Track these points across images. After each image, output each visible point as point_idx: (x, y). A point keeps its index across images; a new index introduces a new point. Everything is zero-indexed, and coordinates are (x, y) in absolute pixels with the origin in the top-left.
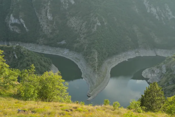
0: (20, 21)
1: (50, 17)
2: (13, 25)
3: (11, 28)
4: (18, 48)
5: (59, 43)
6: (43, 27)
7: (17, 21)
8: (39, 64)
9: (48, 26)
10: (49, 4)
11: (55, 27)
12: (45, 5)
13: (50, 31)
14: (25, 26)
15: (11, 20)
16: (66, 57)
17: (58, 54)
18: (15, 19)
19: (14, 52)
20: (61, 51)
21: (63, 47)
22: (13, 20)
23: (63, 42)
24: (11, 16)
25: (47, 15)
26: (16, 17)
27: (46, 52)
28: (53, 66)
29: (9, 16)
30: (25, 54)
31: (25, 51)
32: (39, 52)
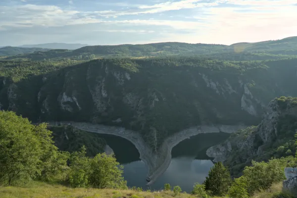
0: (73, 99)
1: (104, 94)
2: (65, 103)
3: (63, 106)
4: (70, 128)
5: (114, 121)
6: (97, 104)
7: (69, 99)
8: (92, 145)
9: (103, 103)
10: (104, 81)
11: (109, 105)
12: (100, 82)
13: (105, 109)
14: (77, 104)
15: (64, 99)
16: (122, 136)
17: (113, 134)
18: (67, 97)
19: (65, 133)
20: (117, 130)
21: (118, 125)
22: (65, 98)
23: (119, 120)
24: (64, 94)
25: (101, 92)
26: (69, 95)
27: (100, 132)
28: (108, 146)
29: (62, 95)
30: (77, 134)
31: (77, 131)
32: (93, 132)
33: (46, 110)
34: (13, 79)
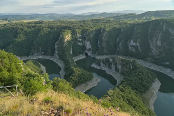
0: (137, 44)
1: (159, 43)
2: (131, 46)
3: (130, 48)
4: (134, 62)
5: (163, 63)
6: (152, 50)
7: (134, 44)
8: (146, 76)
9: (157, 49)
10: (160, 34)
11: (162, 51)
12: (157, 35)
13: (158, 53)
14: (139, 48)
15: (131, 43)
16: (168, 75)
17: (161, 71)
18: (134, 43)
19: (130, 64)
20: (165, 70)
21: (166, 66)
22: (132, 43)
23: (167, 63)
24: (132, 40)
25: (157, 42)
26: (135, 41)
27: (151, 68)
28: (157, 79)
29: (131, 41)
31: (138, 65)
33: (120, 49)
34: (106, 29)
